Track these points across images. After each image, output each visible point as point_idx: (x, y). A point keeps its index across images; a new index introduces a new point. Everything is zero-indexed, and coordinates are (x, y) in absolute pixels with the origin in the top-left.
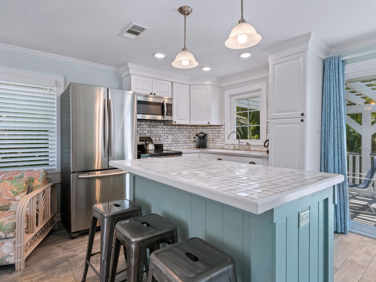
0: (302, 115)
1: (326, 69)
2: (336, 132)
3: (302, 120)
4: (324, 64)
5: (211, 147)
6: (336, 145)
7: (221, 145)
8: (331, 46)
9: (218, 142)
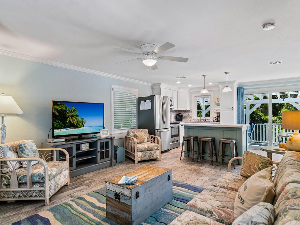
0: (233, 108)
1: (238, 91)
2: (242, 114)
3: (233, 110)
4: (238, 89)
5: (184, 120)
6: (242, 118)
7: (190, 119)
8: (240, 83)
9: (188, 118)
